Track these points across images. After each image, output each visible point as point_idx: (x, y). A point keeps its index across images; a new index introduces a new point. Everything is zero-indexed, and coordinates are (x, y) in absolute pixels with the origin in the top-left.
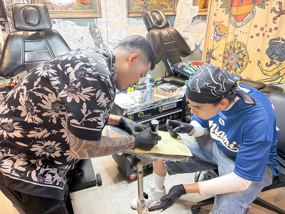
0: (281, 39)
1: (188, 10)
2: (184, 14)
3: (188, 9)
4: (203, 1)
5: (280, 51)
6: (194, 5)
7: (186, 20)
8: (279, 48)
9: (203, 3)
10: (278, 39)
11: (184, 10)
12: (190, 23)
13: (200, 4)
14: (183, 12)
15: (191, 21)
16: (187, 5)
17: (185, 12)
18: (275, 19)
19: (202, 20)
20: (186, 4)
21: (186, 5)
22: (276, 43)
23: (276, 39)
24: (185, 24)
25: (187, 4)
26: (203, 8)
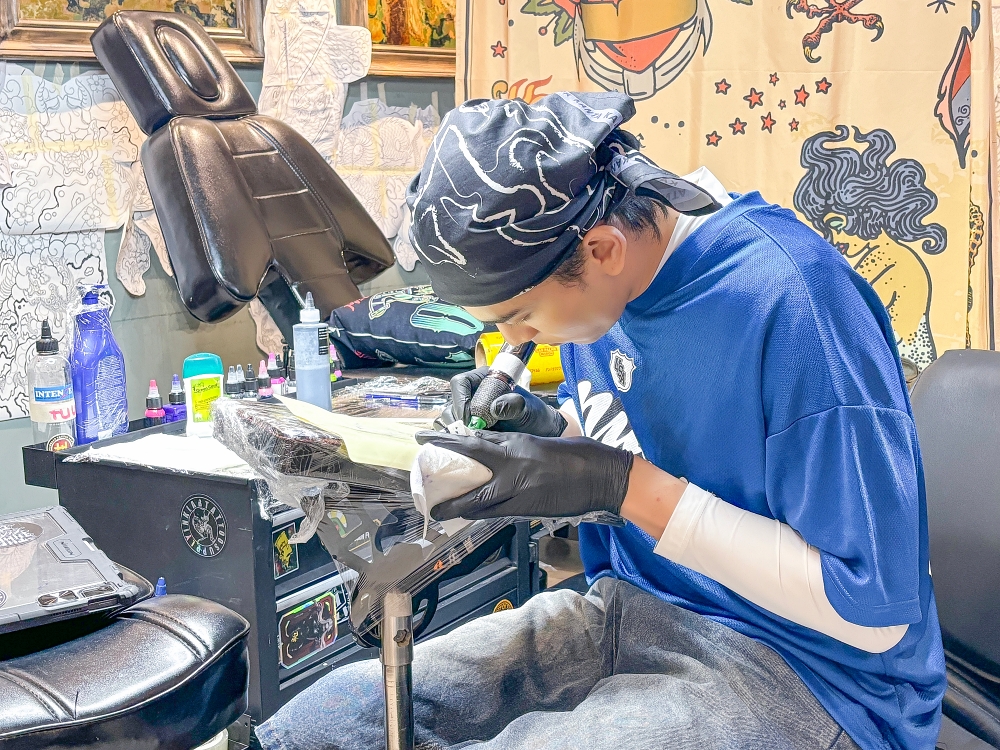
0: (852, 132)
1: (316, 46)
2: (301, 63)
3: (314, 37)
4: (386, 8)
5: (859, 191)
6: (343, 19)
7: (313, 95)
8: (849, 176)
9: (387, 15)
10: (839, 132)
11: (297, 45)
12: (333, 112)
13: (371, 16)
14: (296, 54)
15: (337, 104)
16: (311, 19)
17: (303, 57)
18: (810, 43)
19: (389, 105)
20: (305, 14)
21: (307, 19)
22: (834, 153)
23: (831, 137)
24: (312, 119)
25: (312, 14)
26: (388, 42)
